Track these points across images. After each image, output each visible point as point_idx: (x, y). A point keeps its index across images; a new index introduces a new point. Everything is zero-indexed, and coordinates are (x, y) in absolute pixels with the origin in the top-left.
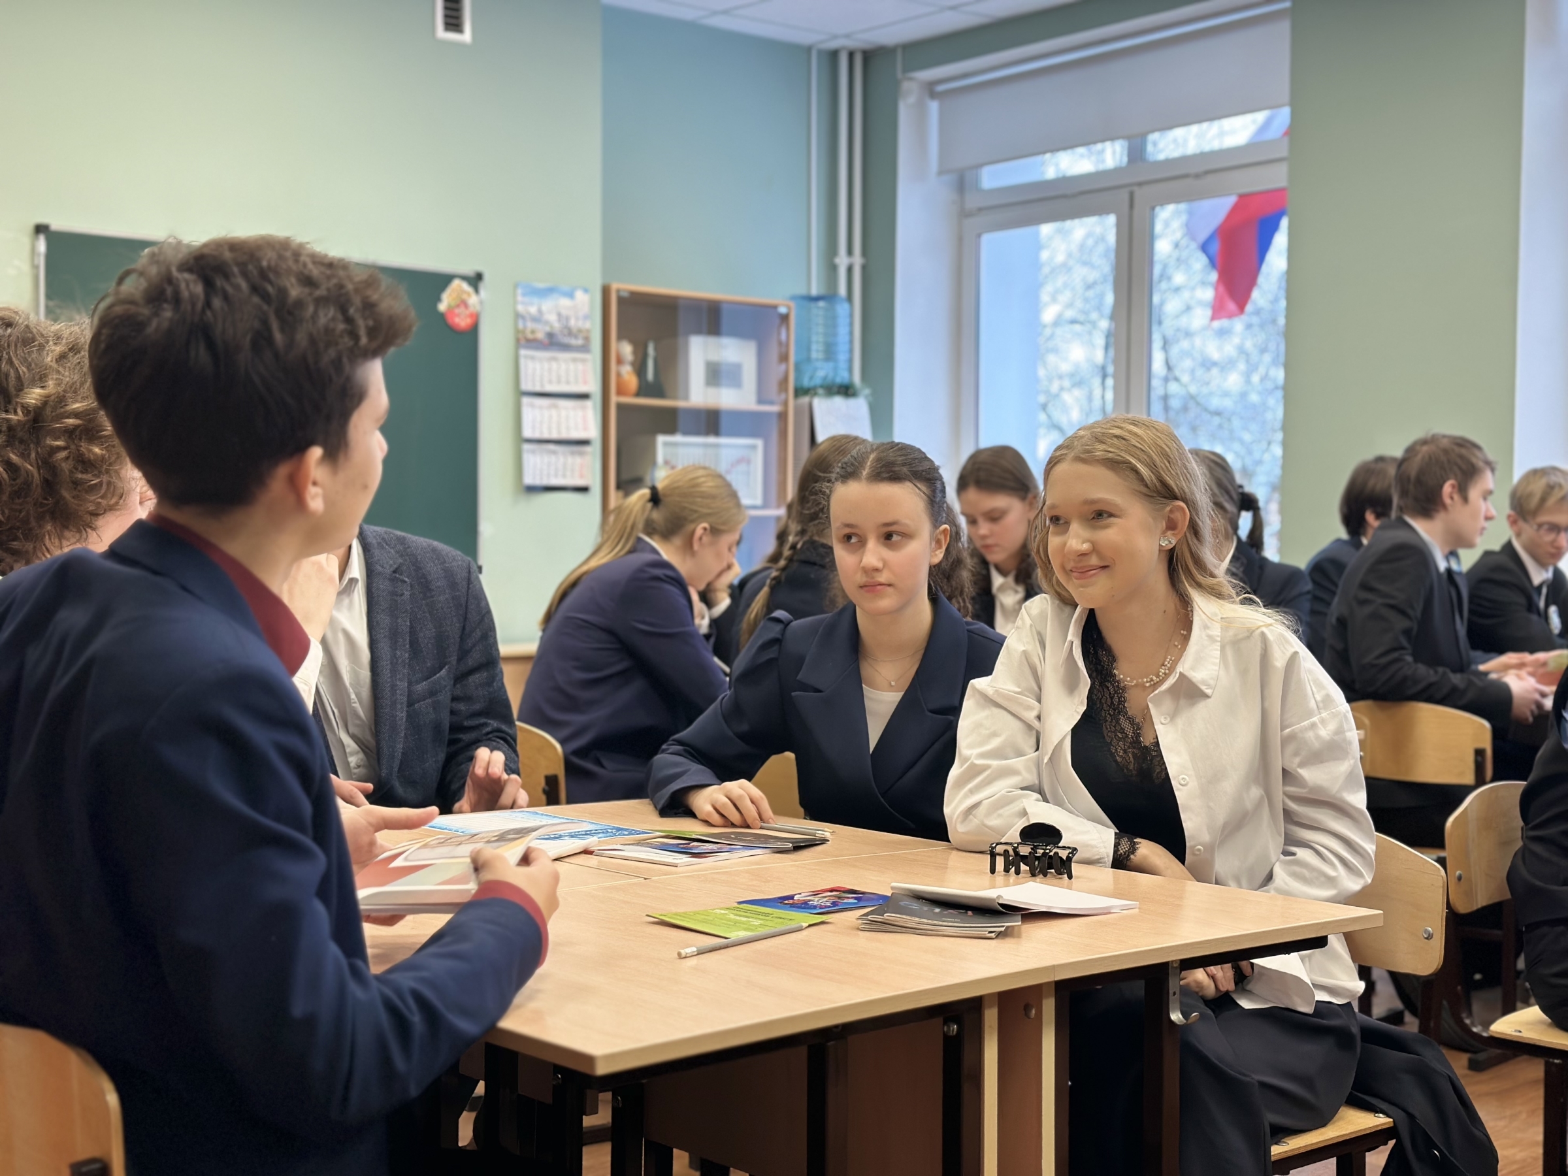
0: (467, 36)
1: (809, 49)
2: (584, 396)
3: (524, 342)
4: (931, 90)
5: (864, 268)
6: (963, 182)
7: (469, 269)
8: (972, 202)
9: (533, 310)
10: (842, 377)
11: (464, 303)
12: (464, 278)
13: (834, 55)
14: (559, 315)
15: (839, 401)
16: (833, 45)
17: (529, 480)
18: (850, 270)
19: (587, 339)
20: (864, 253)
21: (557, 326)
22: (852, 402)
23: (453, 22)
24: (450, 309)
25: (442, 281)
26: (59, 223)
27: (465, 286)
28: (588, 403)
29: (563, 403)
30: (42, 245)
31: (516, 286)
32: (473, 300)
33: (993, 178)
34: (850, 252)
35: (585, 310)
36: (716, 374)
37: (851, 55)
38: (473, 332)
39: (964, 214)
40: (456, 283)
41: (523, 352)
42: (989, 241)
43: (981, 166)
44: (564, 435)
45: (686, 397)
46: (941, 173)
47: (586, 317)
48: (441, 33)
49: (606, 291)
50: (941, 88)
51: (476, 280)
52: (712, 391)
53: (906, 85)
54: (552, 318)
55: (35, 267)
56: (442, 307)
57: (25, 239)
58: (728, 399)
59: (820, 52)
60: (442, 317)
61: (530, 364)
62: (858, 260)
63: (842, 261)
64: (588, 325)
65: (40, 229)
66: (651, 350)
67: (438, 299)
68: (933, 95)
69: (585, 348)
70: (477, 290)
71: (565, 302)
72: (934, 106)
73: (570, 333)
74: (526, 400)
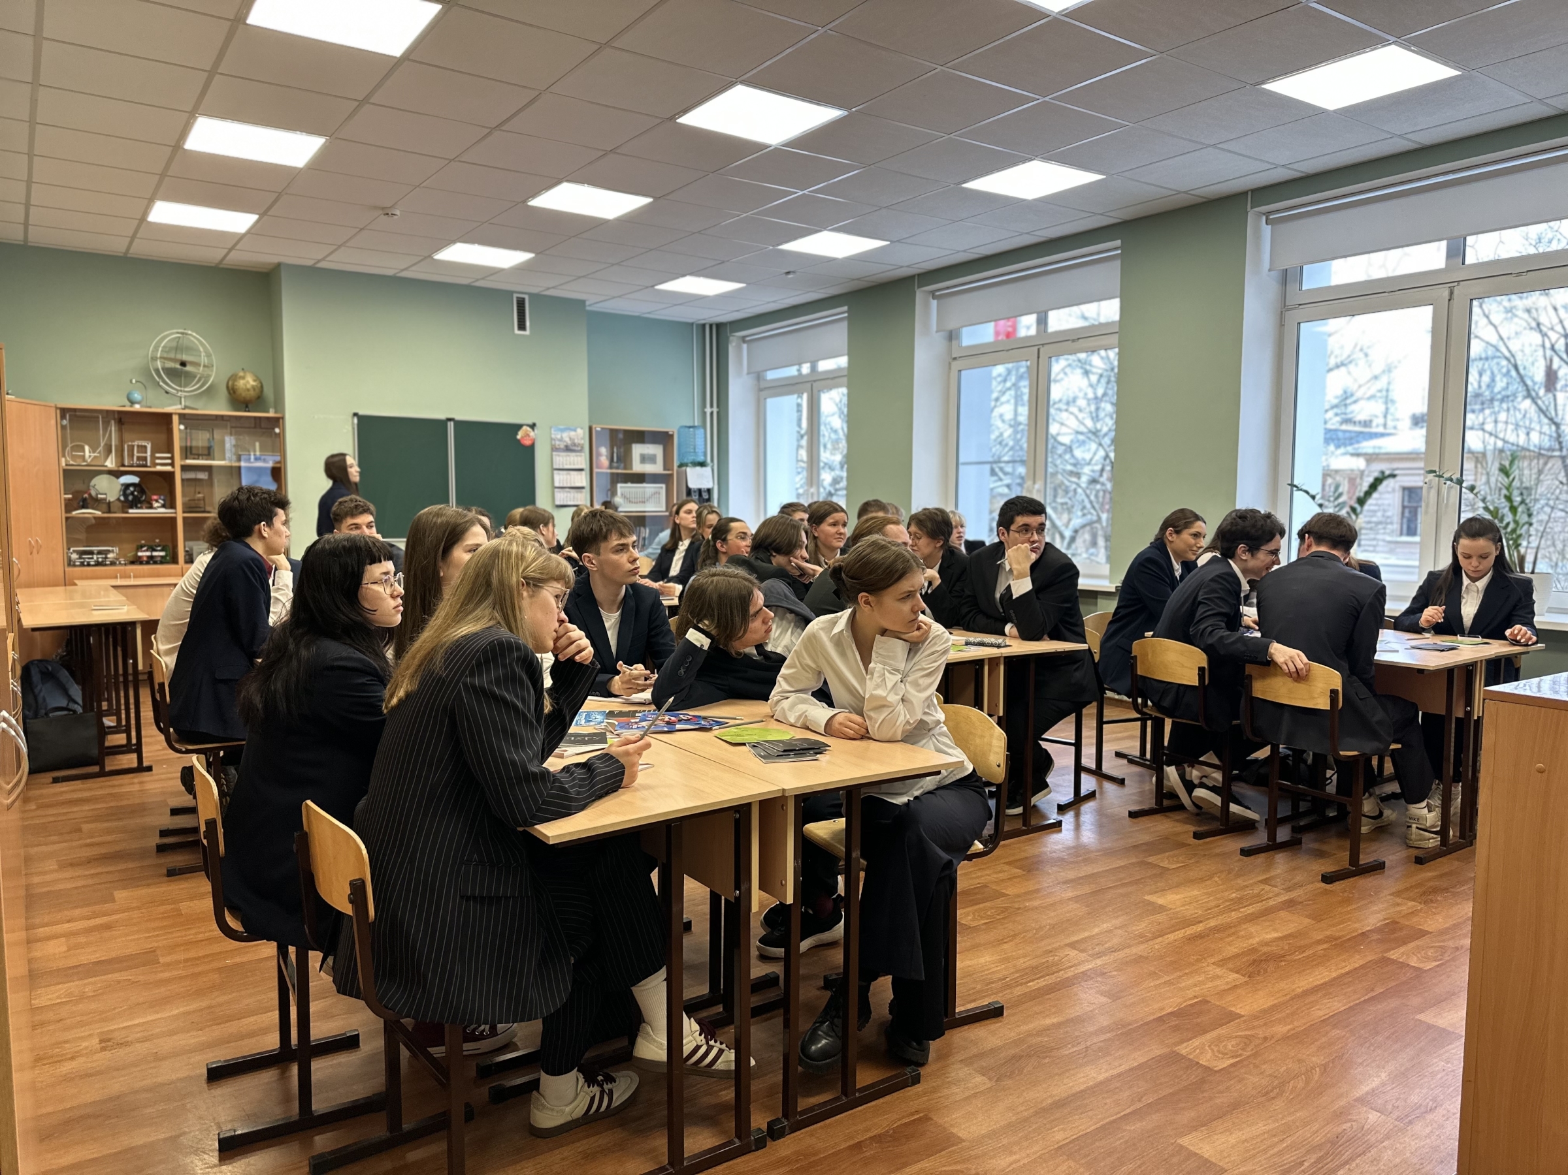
0: (527, 332)
1: (692, 324)
2: (581, 470)
3: (555, 449)
4: (743, 339)
5: (718, 413)
6: (759, 377)
7: (530, 422)
8: (763, 385)
9: (559, 437)
10: (701, 459)
11: (528, 435)
12: (528, 425)
13: (704, 326)
14: (570, 439)
15: (698, 468)
16: (703, 322)
17: (558, 503)
18: (712, 413)
19: (582, 447)
20: (718, 406)
21: (569, 442)
22: (704, 469)
23: (522, 326)
24: (522, 437)
25: (519, 427)
26: (362, 412)
27: (529, 429)
28: (583, 473)
29: (572, 473)
30: (356, 420)
31: (551, 428)
32: (532, 434)
33: (771, 375)
34: (712, 406)
35: (582, 435)
36: (644, 459)
37: (711, 326)
38: (532, 447)
39: (760, 390)
40: (524, 428)
41: (554, 453)
42: (770, 401)
43: (766, 370)
44: (573, 485)
45: (631, 469)
46: (748, 373)
47: (582, 439)
48: (517, 332)
49: (590, 429)
50: (748, 339)
51: (533, 426)
52: (642, 465)
53: (731, 338)
54: (567, 440)
55: (353, 428)
56: (519, 437)
57: (350, 419)
58: (649, 468)
59: (697, 325)
60: (519, 441)
61: (558, 458)
62: (715, 410)
63: (708, 410)
64: (582, 442)
65: (355, 414)
66: (615, 450)
67: (517, 434)
68: (744, 342)
69: (581, 451)
70: (533, 429)
71: (572, 434)
72: (745, 346)
73: (575, 445)
74: (556, 472)
